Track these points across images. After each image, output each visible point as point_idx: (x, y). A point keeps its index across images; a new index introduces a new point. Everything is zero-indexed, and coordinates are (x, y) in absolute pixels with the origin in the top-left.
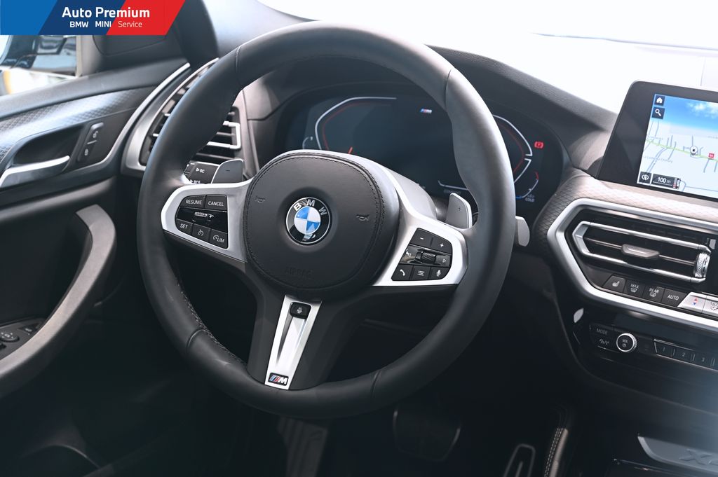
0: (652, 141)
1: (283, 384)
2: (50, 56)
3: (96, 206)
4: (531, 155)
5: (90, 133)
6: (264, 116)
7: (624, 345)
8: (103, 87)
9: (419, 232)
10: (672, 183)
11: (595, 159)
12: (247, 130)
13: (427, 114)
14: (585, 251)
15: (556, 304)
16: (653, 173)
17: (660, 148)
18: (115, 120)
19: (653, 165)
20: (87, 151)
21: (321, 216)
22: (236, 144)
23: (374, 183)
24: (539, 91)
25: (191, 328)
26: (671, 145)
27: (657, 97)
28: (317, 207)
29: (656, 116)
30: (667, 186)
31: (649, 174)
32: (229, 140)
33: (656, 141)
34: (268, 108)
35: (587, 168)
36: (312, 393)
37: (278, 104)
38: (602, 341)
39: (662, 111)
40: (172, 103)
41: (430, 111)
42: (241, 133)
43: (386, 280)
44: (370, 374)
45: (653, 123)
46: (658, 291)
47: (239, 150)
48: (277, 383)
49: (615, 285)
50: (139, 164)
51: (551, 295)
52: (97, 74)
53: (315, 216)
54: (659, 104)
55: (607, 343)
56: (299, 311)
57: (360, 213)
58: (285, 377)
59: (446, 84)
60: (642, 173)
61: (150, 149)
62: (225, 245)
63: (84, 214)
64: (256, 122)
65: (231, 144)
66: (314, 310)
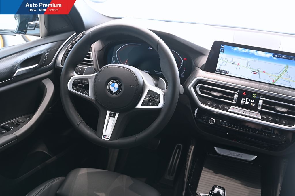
0: (220, 59)
1: (108, 139)
2: (32, 31)
3: (48, 79)
4: (183, 62)
5: (45, 56)
6: (100, 50)
7: (212, 122)
8: (49, 41)
9: (150, 91)
10: (226, 72)
11: (202, 64)
12: (94, 54)
13: (151, 49)
14: (200, 93)
15: (191, 109)
16: (220, 69)
17: (223, 61)
18: (52, 52)
19: (220, 67)
20: (44, 62)
21: (119, 86)
22: (91, 59)
23: (135, 75)
24: (186, 44)
25: (78, 121)
26: (226, 61)
27: (222, 46)
28: (117, 83)
29: (222, 52)
30: (225, 73)
31: (219, 70)
32: (89, 58)
33: (222, 59)
34: (101, 47)
35: (200, 67)
36: (117, 141)
37: (104, 46)
38: (205, 121)
39: (224, 50)
40: (71, 46)
41: (151, 48)
42: (93, 55)
43: (139, 106)
44: (135, 135)
45: (221, 54)
46: (222, 106)
47: (92, 61)
48: (106, 138)
49: (209, 104)
50: (61, 65)
51: (189, 106)
52: (47, 37)
53: (116, 86)
54: (223, 48)
55: (206, 121)
56: (112, 115)
57: (131, 85)
58: (108, 136)
59: (158, 44)
60: (217, 69)
61: (65, 61)
62: (88, 94)
63: (44, 81)
64: (97, 52)
65: (90, 59)
66: (117, 115)
